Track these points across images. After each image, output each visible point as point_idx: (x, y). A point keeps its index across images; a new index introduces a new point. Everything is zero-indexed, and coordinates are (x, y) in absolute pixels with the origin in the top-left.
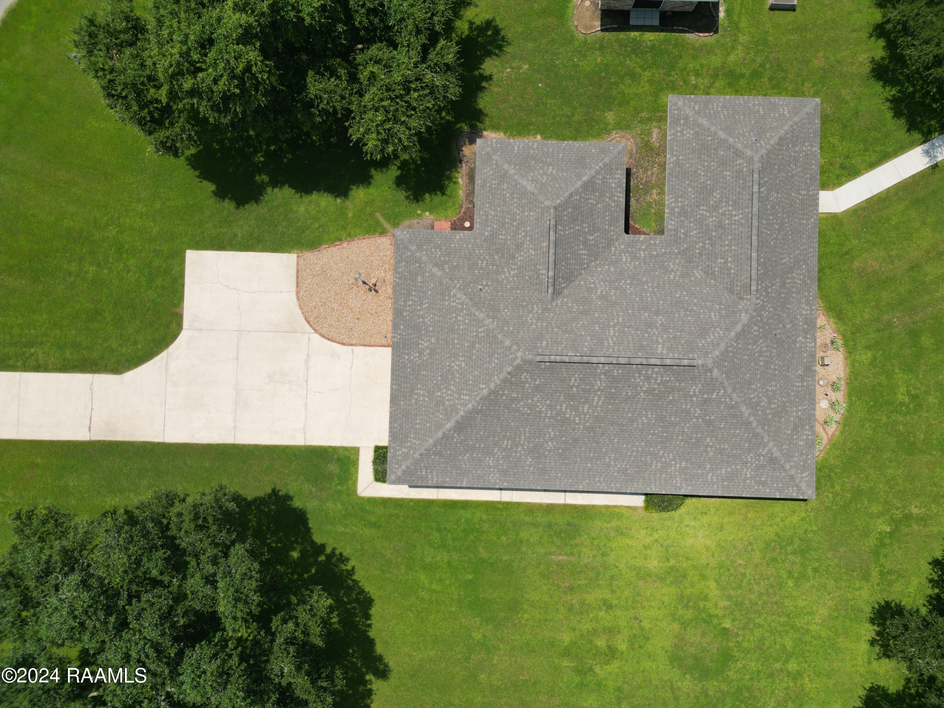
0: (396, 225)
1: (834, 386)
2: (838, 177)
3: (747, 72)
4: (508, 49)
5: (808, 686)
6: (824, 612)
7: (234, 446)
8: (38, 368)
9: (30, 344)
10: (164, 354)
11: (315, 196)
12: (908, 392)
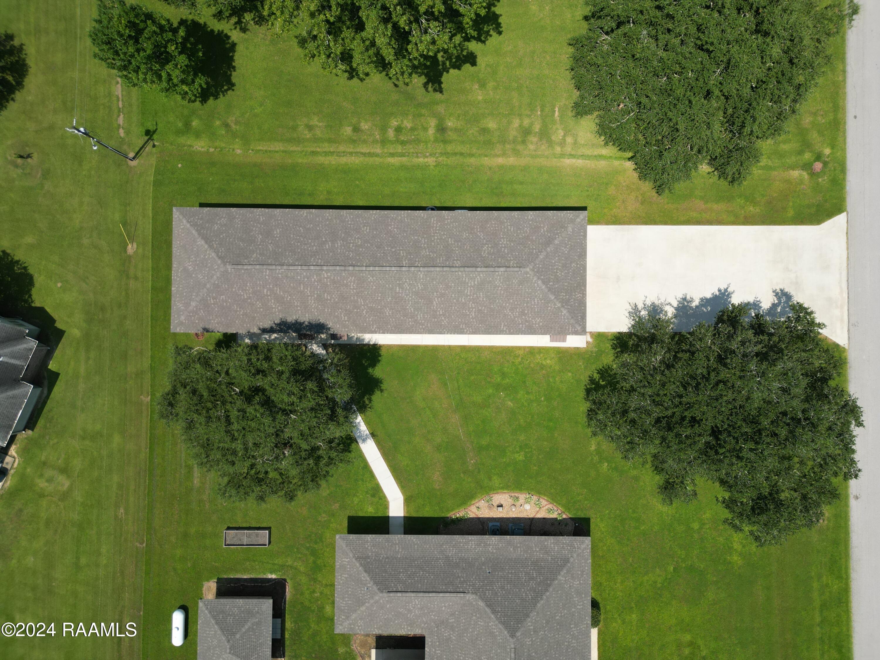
1: (516, 500)
2: (380, 499)
3: (312, 559)
5: (708, 515)
12: (517, 452)
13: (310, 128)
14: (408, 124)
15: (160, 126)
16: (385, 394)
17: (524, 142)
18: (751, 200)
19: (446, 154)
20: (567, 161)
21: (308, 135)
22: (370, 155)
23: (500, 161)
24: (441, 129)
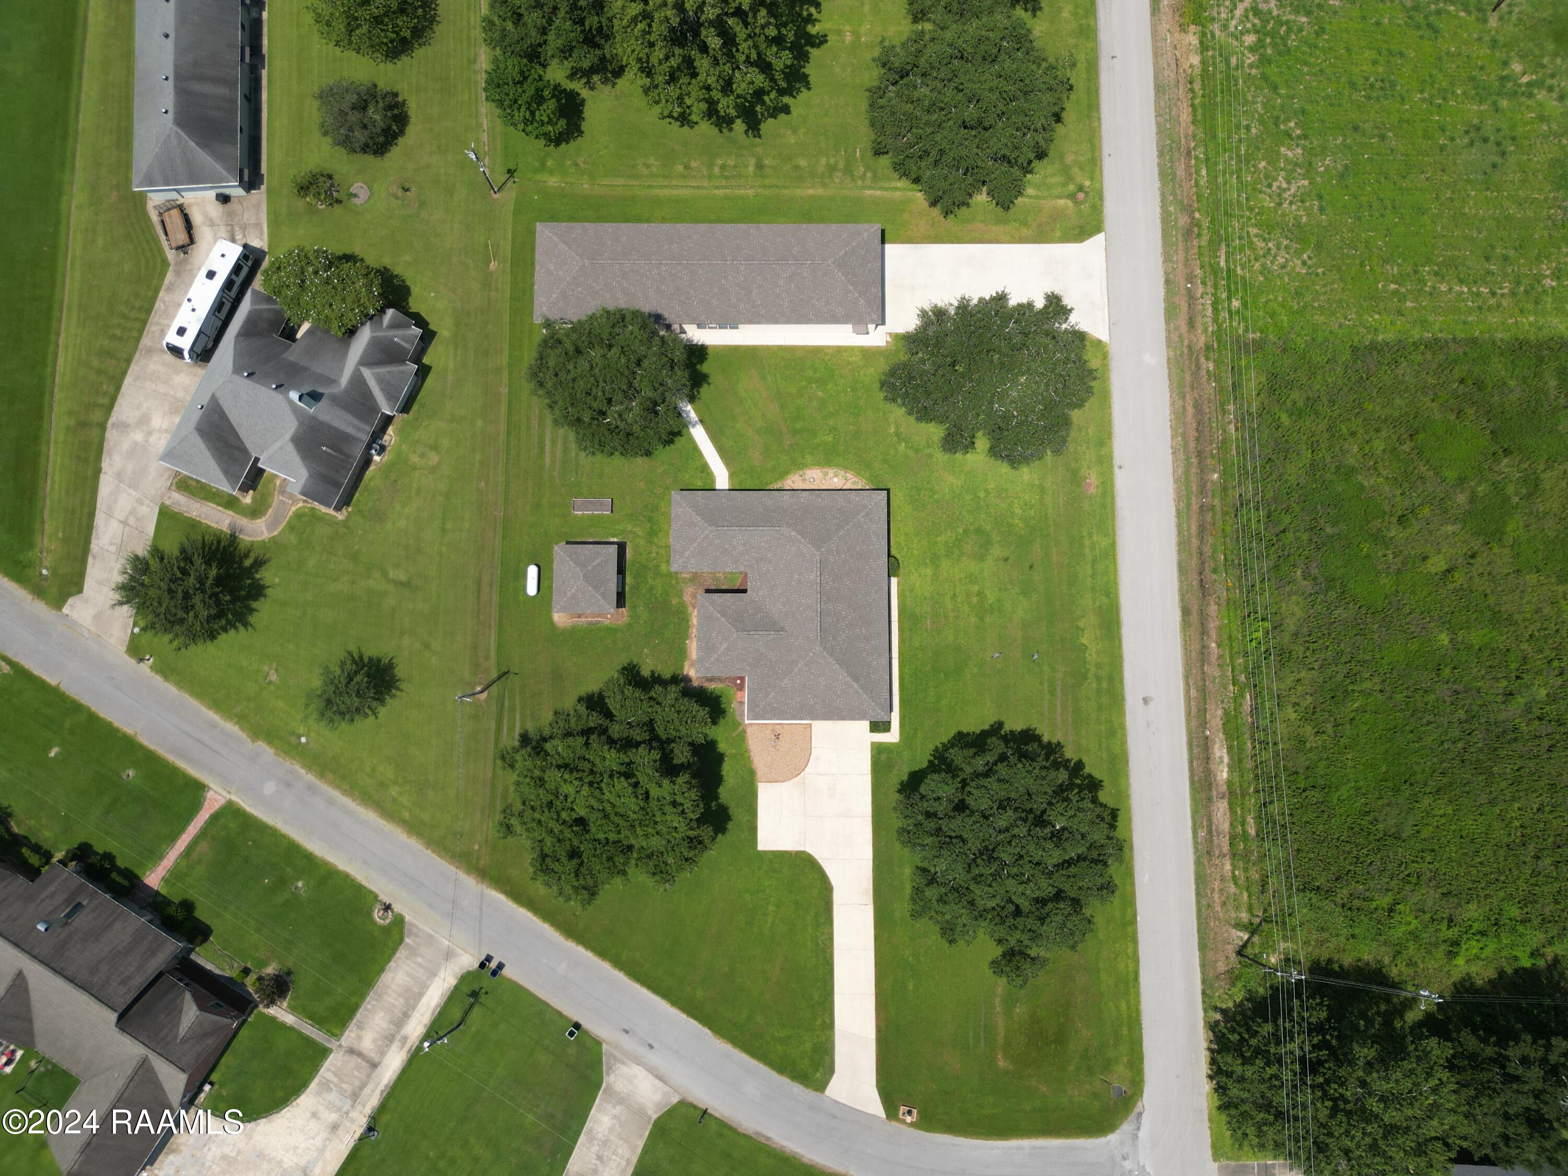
0: (740, 724)
1: (826, 474)
2: (707, 473)
3: (648, 525)
4: (635, 662)
5: (992, 486)
6: (951, 478)
7: (873, 817)
8: (831, 939)
9: (817, 945)
10: (820, 861)
11: (724, 773)
12: (827, 435)
13: (647, 166)
14: (731, 162)
15: (520, 165)
16: (712, 387)
17: (830, 177)
18: (1026, 224)
19: (764, 186)
20: (868, 192)
21: (645, 172)
22: (698, 187)
23: (811, 192)
24: (760, 166)
